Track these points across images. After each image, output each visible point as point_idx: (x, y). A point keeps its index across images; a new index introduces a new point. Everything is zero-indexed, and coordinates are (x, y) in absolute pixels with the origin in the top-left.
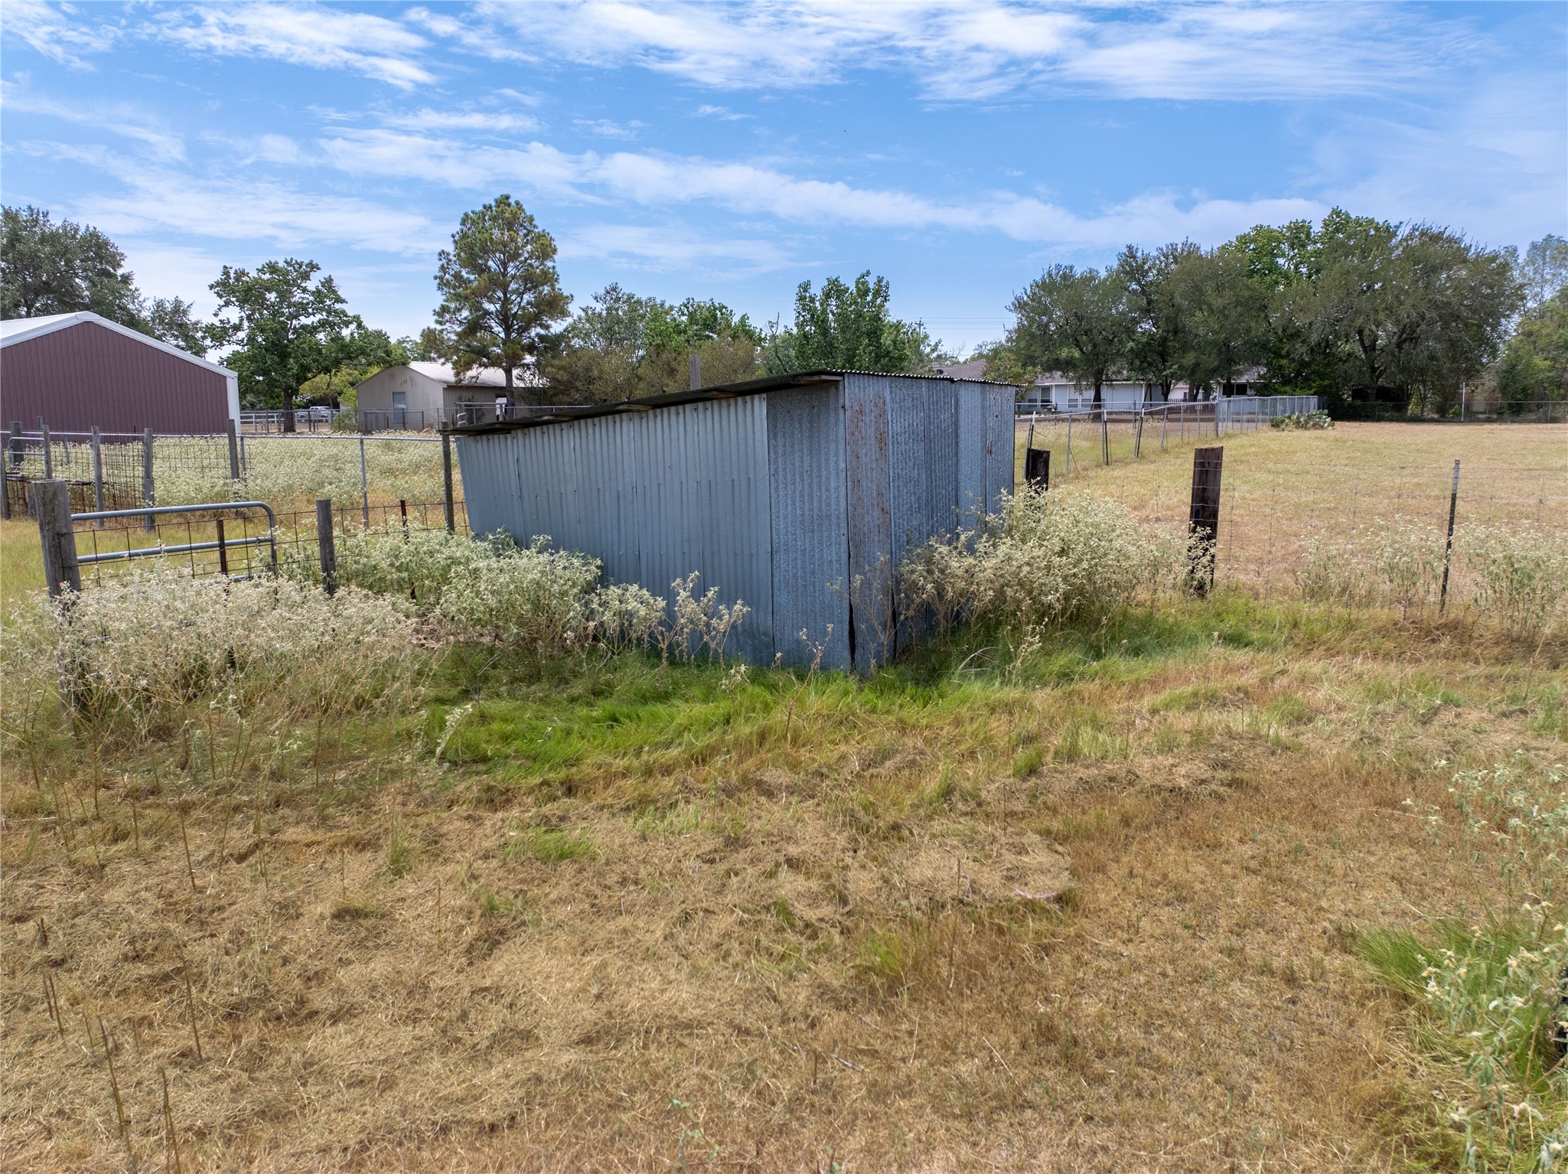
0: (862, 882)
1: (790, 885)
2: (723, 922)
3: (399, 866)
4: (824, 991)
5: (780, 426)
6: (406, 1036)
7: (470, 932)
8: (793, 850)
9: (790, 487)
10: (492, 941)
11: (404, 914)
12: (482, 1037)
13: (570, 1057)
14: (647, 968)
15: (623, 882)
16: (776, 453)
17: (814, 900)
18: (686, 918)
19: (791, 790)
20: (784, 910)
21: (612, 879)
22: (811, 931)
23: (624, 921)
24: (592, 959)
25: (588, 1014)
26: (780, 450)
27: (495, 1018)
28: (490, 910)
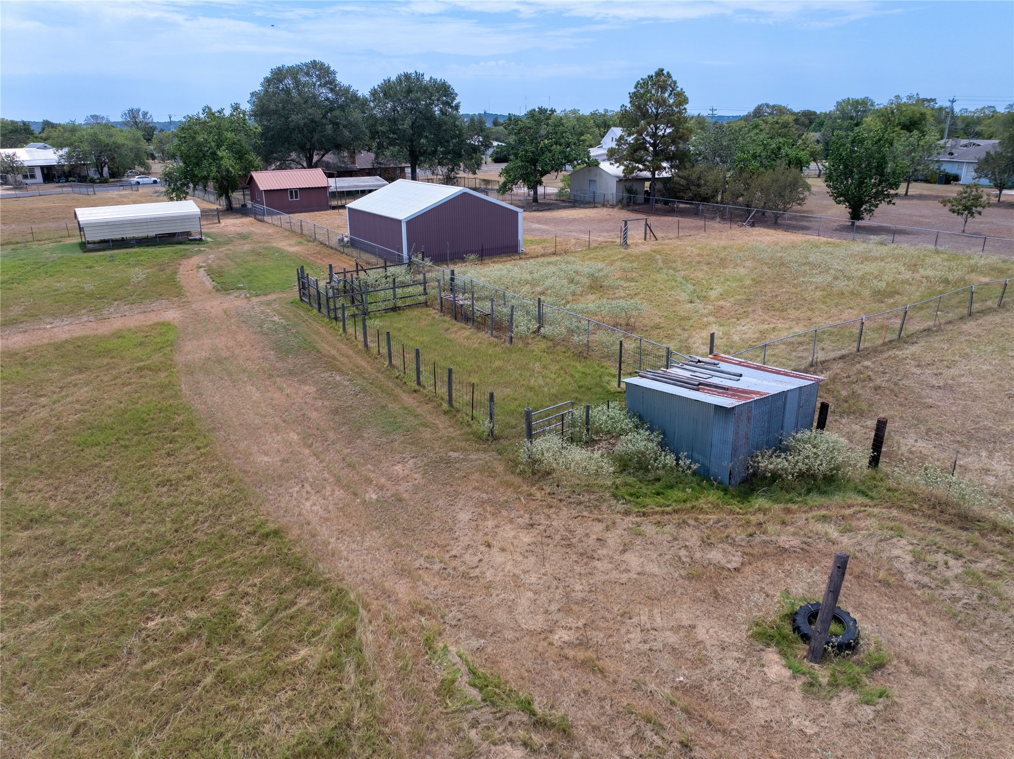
0: (698, 555)
1: (683, 552)
2: (668, 557)
3: (607, 529)
4: (680, 575)
6: (610, 566)
7: (621, 548)
8: (687, 544)
10: (624, 551)
11: (609, 541)
12: (622, 569)
13: (635, 576)
14: (650, 563)
15: (651, 543)
17: (686, 556)
18: (660, 555)
19: (694, 526)
20: (680, 558)
21: (649, 542)
22: (683, 563)
23: (649, 552)
24: (642, 560)
25: (640, 569)
27: (624, 567)
28: (625, 545)
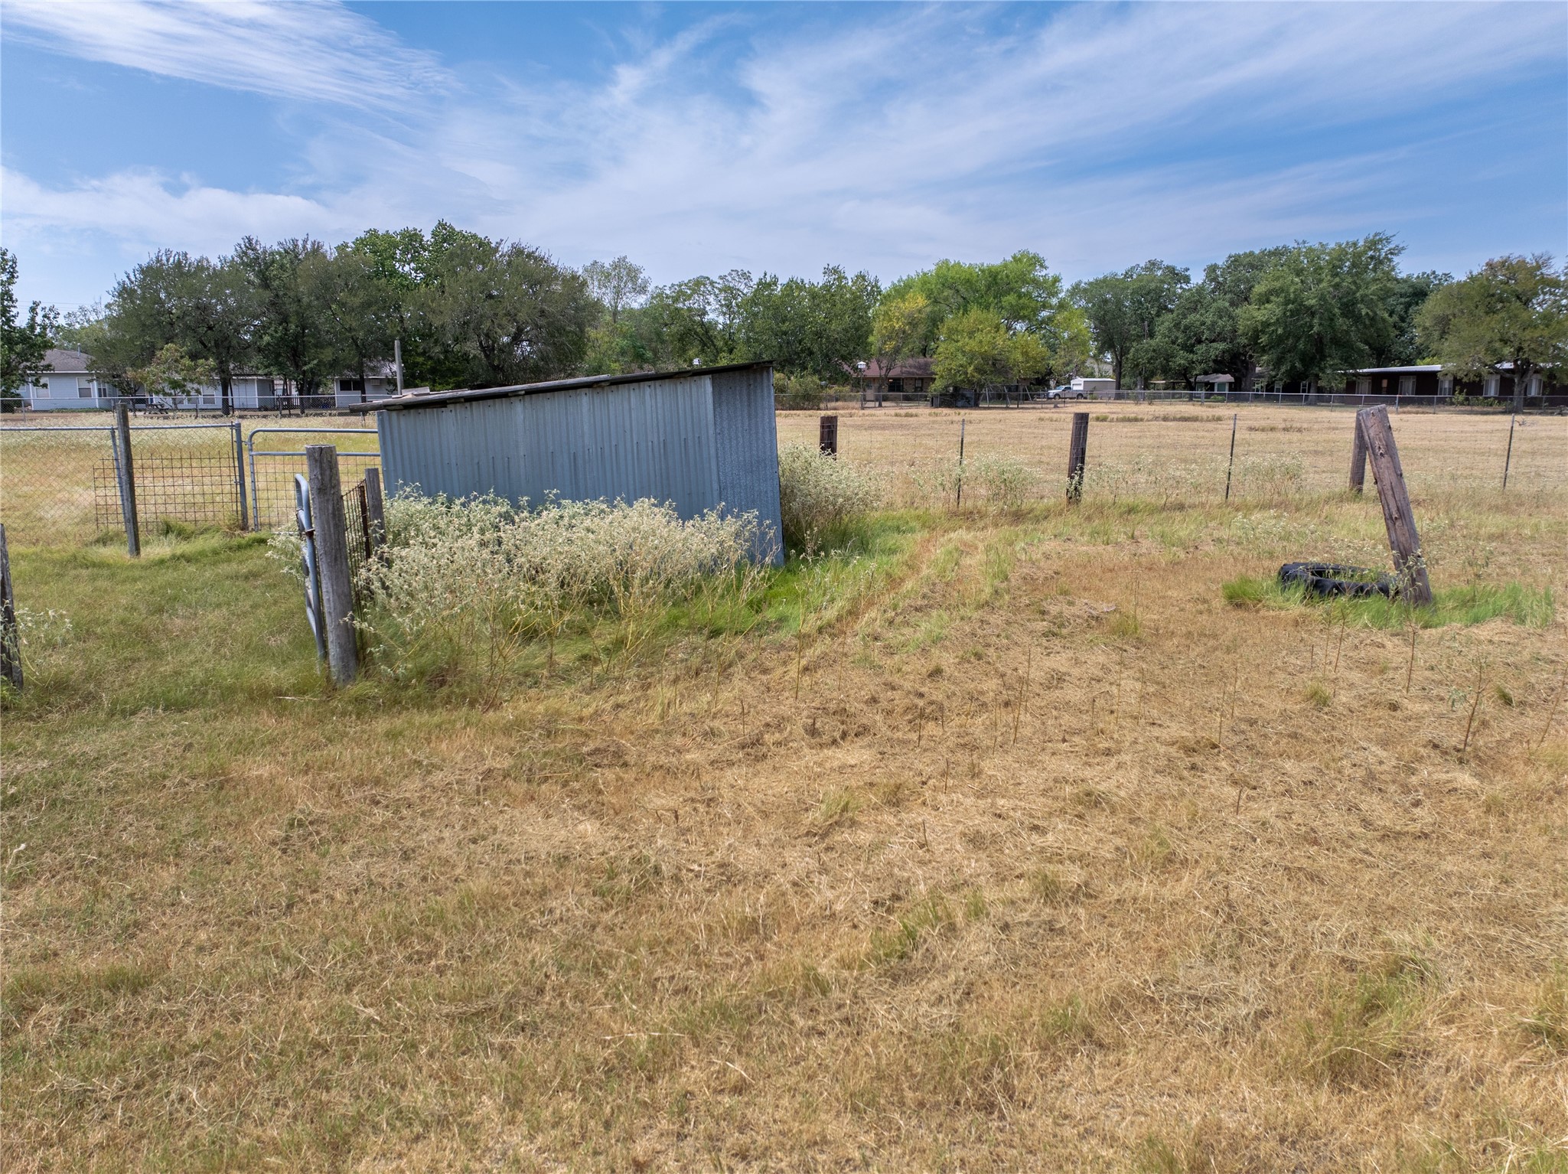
5: (724, 398)
9: (734, 443)
16: (721, 417)
26: (725, 415)
